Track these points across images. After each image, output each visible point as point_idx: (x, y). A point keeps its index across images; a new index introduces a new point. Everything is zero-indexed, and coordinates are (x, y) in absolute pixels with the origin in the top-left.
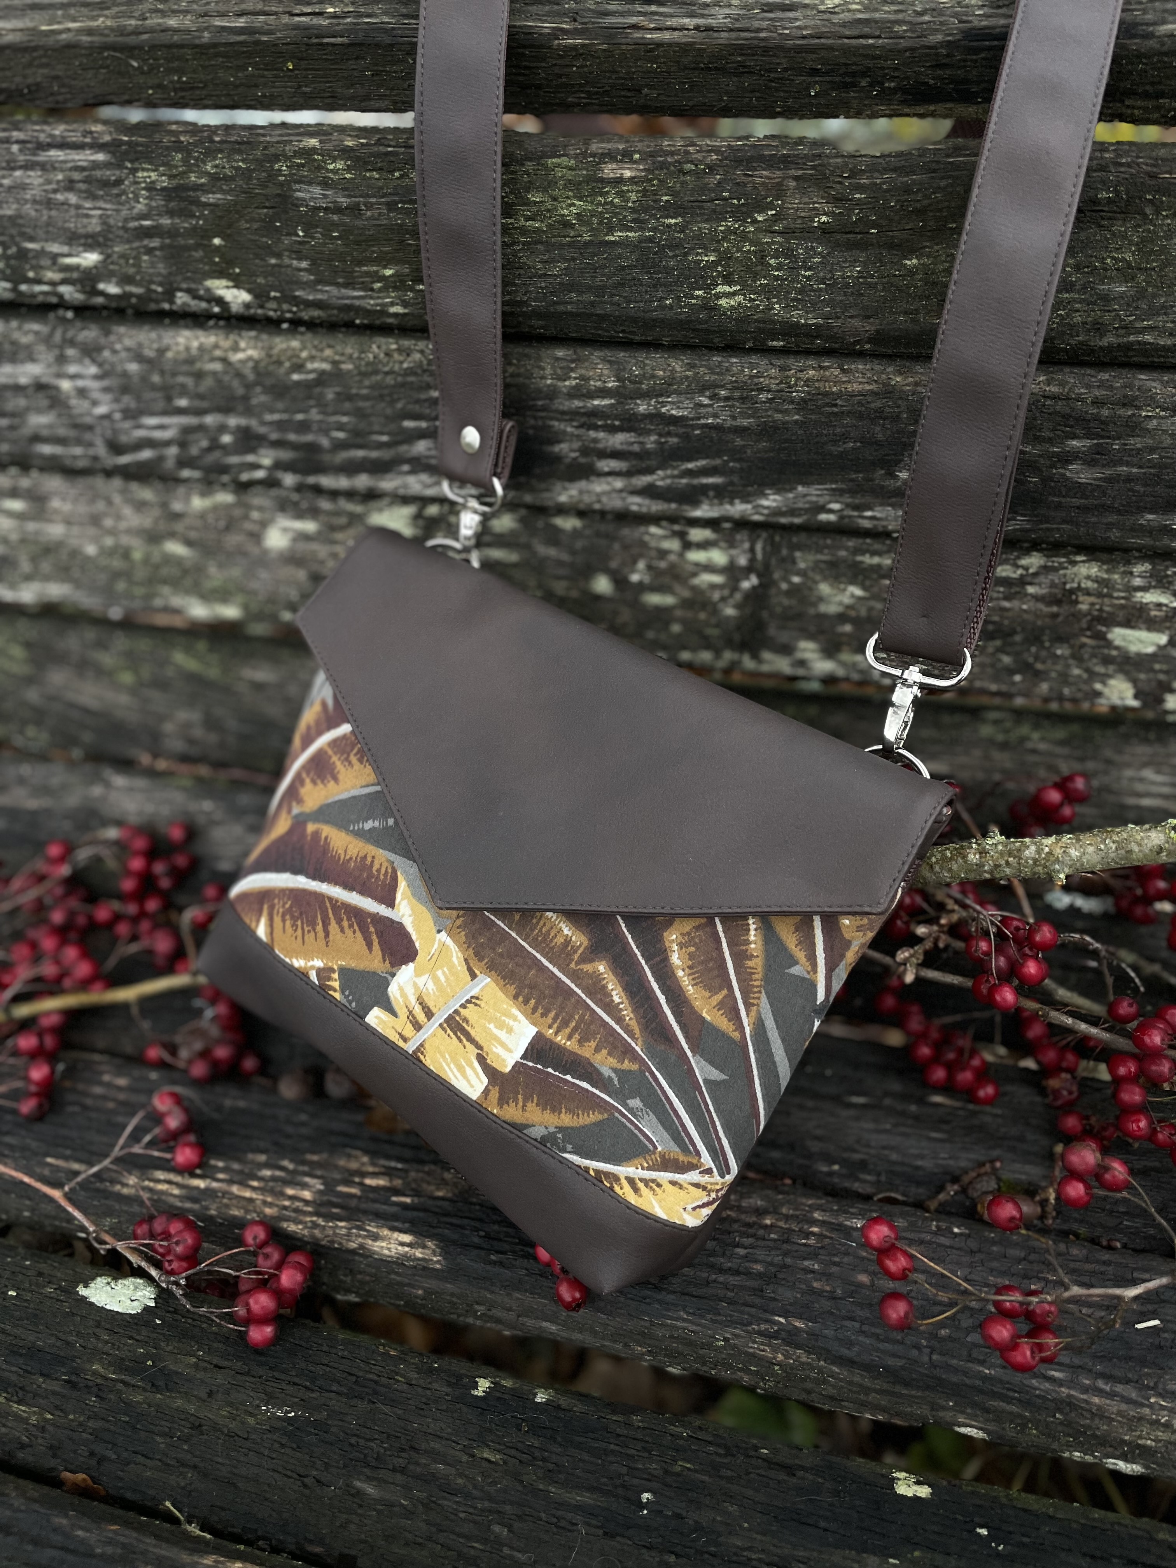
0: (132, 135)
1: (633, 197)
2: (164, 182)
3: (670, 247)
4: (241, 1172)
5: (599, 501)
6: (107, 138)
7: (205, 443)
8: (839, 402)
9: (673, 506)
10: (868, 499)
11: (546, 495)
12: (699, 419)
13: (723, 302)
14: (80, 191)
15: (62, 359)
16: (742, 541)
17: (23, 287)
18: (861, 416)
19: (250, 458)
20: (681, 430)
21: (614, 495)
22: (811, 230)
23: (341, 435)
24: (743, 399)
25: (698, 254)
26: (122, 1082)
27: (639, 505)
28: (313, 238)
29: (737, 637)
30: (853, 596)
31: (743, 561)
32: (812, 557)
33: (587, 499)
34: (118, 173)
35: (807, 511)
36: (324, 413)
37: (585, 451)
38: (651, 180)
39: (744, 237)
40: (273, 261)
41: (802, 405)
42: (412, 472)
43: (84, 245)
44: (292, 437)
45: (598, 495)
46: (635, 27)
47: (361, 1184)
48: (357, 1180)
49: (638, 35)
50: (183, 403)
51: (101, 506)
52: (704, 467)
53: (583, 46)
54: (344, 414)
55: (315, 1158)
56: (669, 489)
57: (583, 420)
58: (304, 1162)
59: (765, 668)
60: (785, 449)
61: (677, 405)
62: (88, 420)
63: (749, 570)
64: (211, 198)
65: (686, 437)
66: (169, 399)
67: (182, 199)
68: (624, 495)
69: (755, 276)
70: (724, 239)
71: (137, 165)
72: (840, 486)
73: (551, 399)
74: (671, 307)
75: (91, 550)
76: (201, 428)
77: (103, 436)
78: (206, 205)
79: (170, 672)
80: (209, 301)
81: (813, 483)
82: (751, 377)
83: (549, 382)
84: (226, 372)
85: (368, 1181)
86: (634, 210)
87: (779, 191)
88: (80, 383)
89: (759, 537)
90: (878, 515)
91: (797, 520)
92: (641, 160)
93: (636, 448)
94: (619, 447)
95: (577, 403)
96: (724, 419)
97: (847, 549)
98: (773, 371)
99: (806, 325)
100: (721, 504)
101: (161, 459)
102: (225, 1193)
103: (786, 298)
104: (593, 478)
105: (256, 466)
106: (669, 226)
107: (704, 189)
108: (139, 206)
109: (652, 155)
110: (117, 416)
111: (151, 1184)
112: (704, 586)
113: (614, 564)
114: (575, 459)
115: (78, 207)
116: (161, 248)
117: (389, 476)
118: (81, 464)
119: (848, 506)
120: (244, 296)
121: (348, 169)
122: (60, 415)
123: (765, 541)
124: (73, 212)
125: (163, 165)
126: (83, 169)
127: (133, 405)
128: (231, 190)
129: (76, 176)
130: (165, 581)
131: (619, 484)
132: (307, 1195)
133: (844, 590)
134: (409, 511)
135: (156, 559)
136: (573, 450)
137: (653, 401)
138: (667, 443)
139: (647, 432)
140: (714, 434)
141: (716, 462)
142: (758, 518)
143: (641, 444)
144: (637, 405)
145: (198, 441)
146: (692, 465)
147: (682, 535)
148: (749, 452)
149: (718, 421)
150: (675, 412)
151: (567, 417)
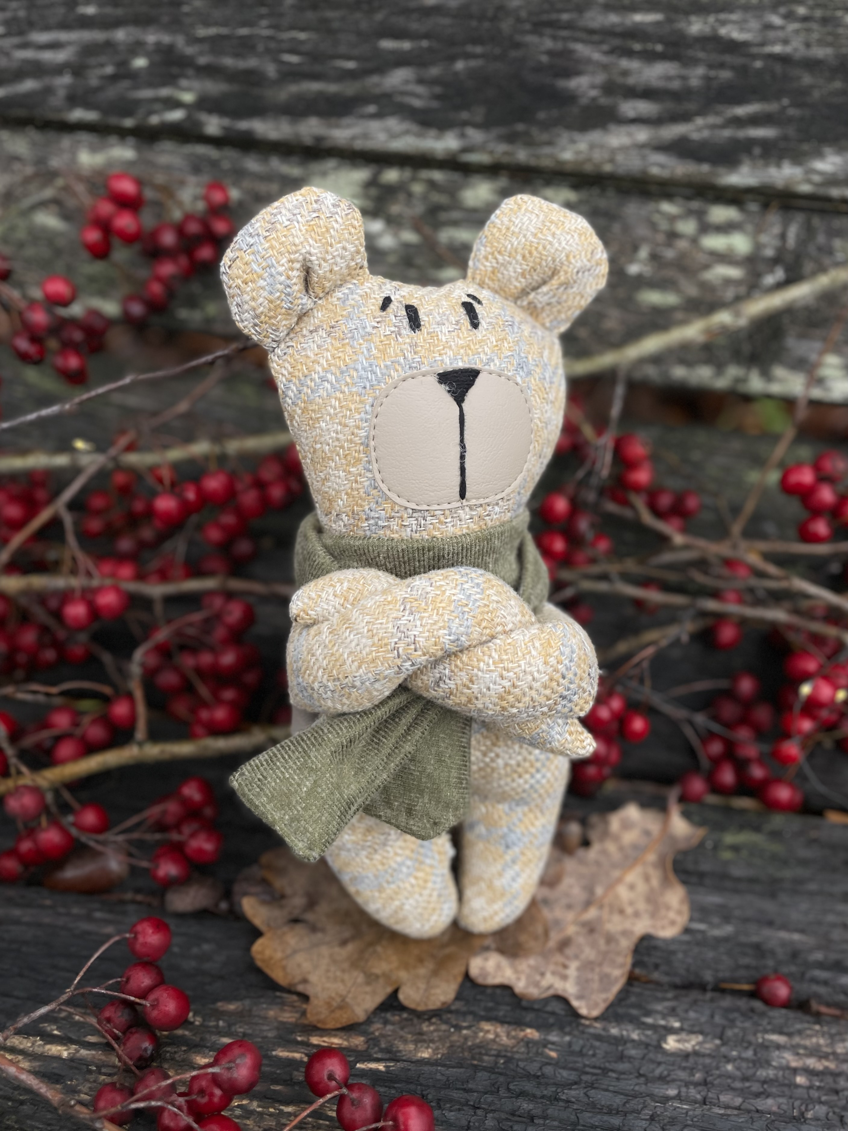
5: (612, 161)
7: (109, 70)
9: (705, 168)
11: (547, 150)
12: (764, 45)
19: (167, 92)
20: (738, 60)
21: (634, 152)
23: (294, 59)
24: (824, 21)
27: (662, 166)
29: (746, 348)
31: (769, 250)
33: (597, 156)
36: (276, 27)
37: (609, 88)
42: (379, 115)
44: (228, 62)
45: (614, 151)
47: (307, 1044)
48: (300, 1039)
50: (89, 10)
52: (756, 113)
54: (302, 29)
55: (231, 1007)
56: (703, 144)
57: (617, 42)
58: (217, 1015)
59: (775, 388)
61: (741, 25)
63: (775, 261)
65: (743, 71)
68: (647, 152)
73: (582, 12)
76: (109, 45)
85: (319, 1040)
93: (676, 85)
94: (656, 83)
95: (613, 19)
96: (795, 47)
100: (765, 166)
101: (48, 91)
104: (612, 127)
105: (174, 104)
112: (717, 282)
114: (594, 99)
117: (346, 121)
123: (801, 225)
127: (22, 13)
131: (643, 135)
134: (361, 175)
135: (21, 234)
136: (593, 87)
137: (711, 19)
138: (716, 78)
139: (694, 62)
140: (778, 68)
141: (772, 107)
142: (805, 188)
143: (684, 78)
144: (690, 23)
145: (102, 65)
146: (741, 111)
147: (700, 215)
148: (816, 94)
149: (788, 49)
150: (737, 35)
151: (596, 38)
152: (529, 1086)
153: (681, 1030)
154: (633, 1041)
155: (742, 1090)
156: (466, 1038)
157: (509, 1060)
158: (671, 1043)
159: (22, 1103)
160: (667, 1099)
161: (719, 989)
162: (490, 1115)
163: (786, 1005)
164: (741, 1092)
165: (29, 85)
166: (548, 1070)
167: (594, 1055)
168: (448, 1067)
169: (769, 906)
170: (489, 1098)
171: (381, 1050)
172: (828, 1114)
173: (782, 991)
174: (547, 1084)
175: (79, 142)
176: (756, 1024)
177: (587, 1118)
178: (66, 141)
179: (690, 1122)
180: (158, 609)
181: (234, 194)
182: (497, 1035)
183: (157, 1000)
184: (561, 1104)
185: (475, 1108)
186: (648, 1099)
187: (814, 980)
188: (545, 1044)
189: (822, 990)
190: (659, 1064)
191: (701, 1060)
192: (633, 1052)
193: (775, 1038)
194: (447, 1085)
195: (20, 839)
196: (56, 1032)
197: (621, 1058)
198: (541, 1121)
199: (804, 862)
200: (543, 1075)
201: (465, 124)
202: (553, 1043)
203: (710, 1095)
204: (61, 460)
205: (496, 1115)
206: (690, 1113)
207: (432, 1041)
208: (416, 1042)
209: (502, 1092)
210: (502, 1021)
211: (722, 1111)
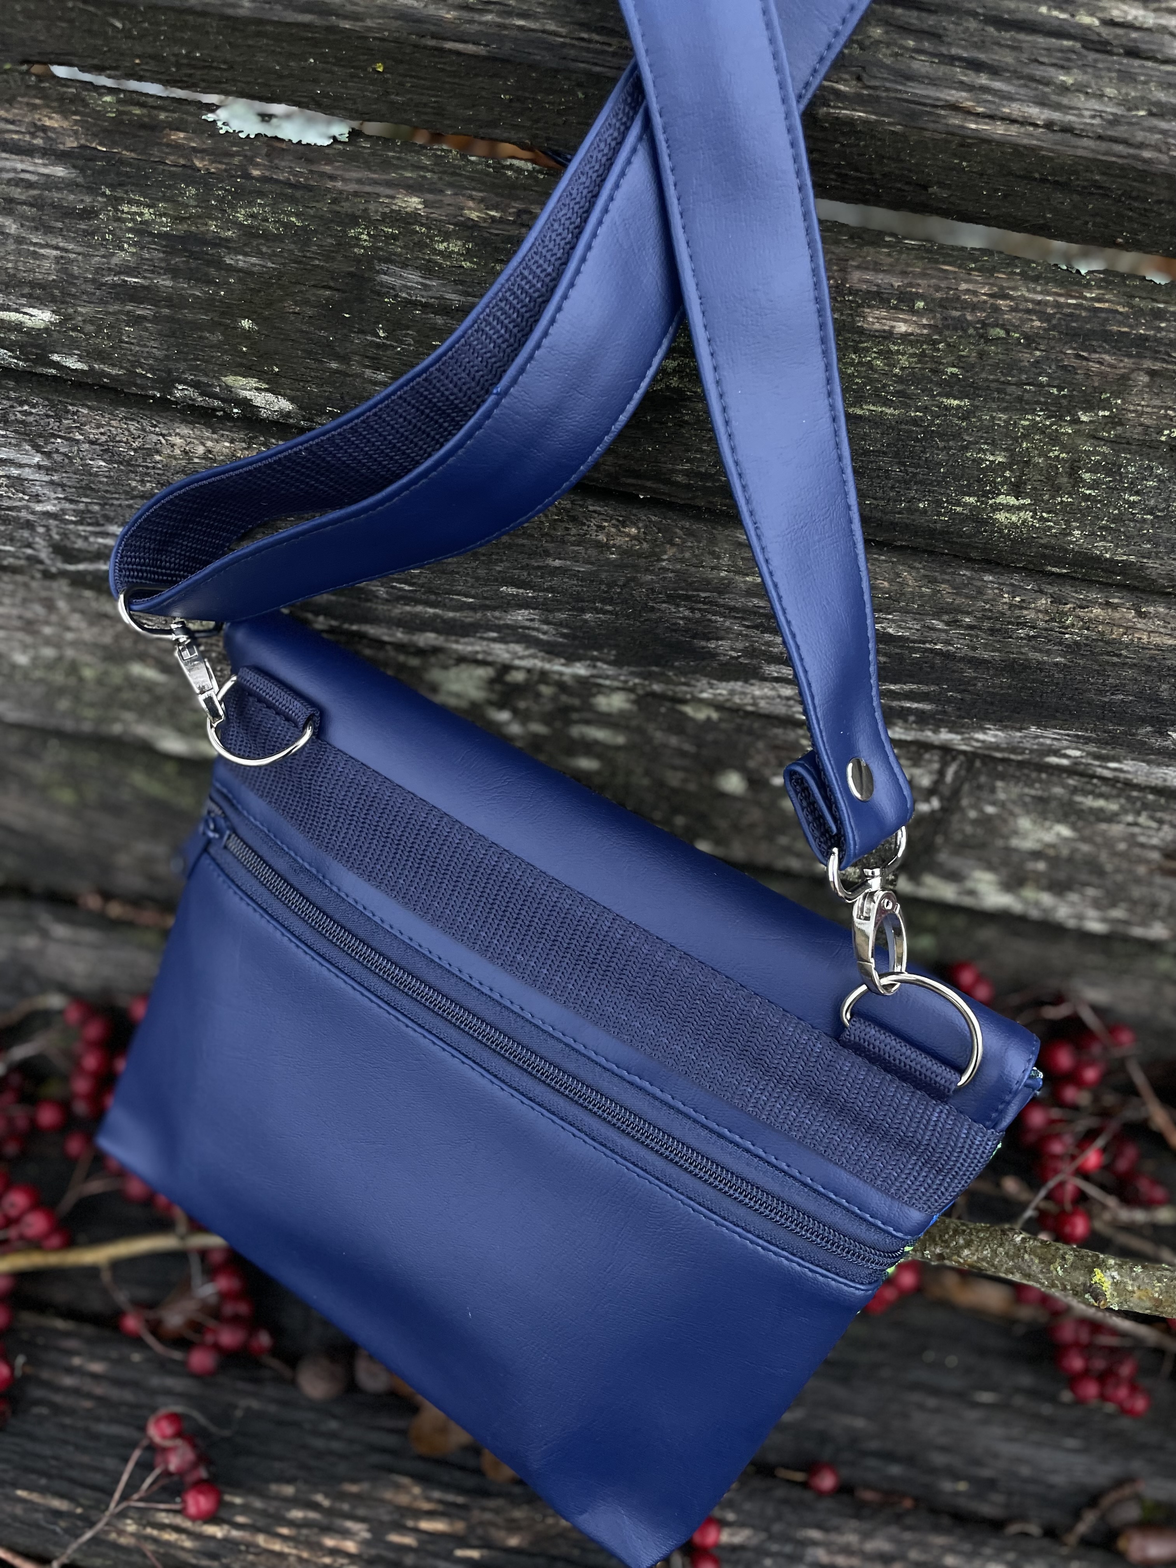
0: (114, 144)
1: (904, 361)
2: (164, 225)
3: (941, 436)
4: (264, 1513)
5: (755, 704)
6: (71, 143)
8: (1124, 652)
10: (1119, 751)
11: (684, 688)
12: (924, 643)
13: (1001, 516)
14: (23, 217)
16: (930, 761)
18: (1148, 670)
20: (895, 651)
21: (778, 700)
22: (1154, 445)
24: (992, 631)
25: (981, 450)
26: (97, 1367)
28: (401, 342)
30: (1058, 834)
31: (926, 781)
32: (1016, 790)
33: (739, 699)
34: (88, 199)
35: (1032, 751)
37: (750, 652)
38: (935, 343)
39: (1055, 439)
40: (334, 365)
41: (1074, 648)
42: (501, 640)
43: (29, 296)
45: (756, 699)
46: (955, 108)
47: (416, 1531)
48: (410, 1523)
49: (955, 121)
51: (39, 610)
52: (911, 691)
53: (865, 122)
55: (354, 1488)
58: (342, 1496)
59: (923, 892)
60: (1030, 688)
61: (899, 624)
62: (24, 514)
63: (931, 792)
64: (241, 261)
65: (899, 659)
67: (192, 255)
69: (1057, 490)
70: (1024, 437)
71: (119, 193)
72: (1088, 734)
73: (720, 593)
74: (924, 511)
75: (22, 659)
77: (48, 537)
78: (231, 269)
79: (125, 795)
80: (223, 400)
81: (1052, 727)
82: (1011, 606)
83: (723, 574)
85: (426, 1525)
86: (900, 380)
87: (1122, 384)
89: (954, 759)
90: (1125, 768)
91: (1015, 757)
92: (927, 310)
96: (960, 647)
97: (1064, 786)
98: (1043, 602)
99: (1111, 560)
100: (922, 731)
102: (249, 1545)
103: (1092, 524)
104: (753, 681)
106: (948, 408)
107: (1012, 366)
108: (123, 254)
109: (944, 304)
110: (71, 517)
111: (155, 1533)
113: (752, 764)
114: (735, 658)
115: (19, 240)
116: (156, 319)
117: (467, 639)
118: (9, 562)
119: (1089, 754)
120: (285, 405)
121: (468, 255)
123: (960, 766)
124: (11, 246)
125: (164, 199)
126: (30, 185)
128: (274, 254)
129: (17, 193)
130: (126, 706)
132: (350, 1546)
133: (1051, 828)
134: (483, 673)
158: (724, 1536)
163: (829, 1496)
168: (531, 1555)
169: (840, 1392)
171: (478, 1538)
173: (828, 1481)
176: (801, 1517)
191: (745, 1554)
193: (814, 1533)
201: (595, 659)
207: (520, 1529)
208: (507, 1529)
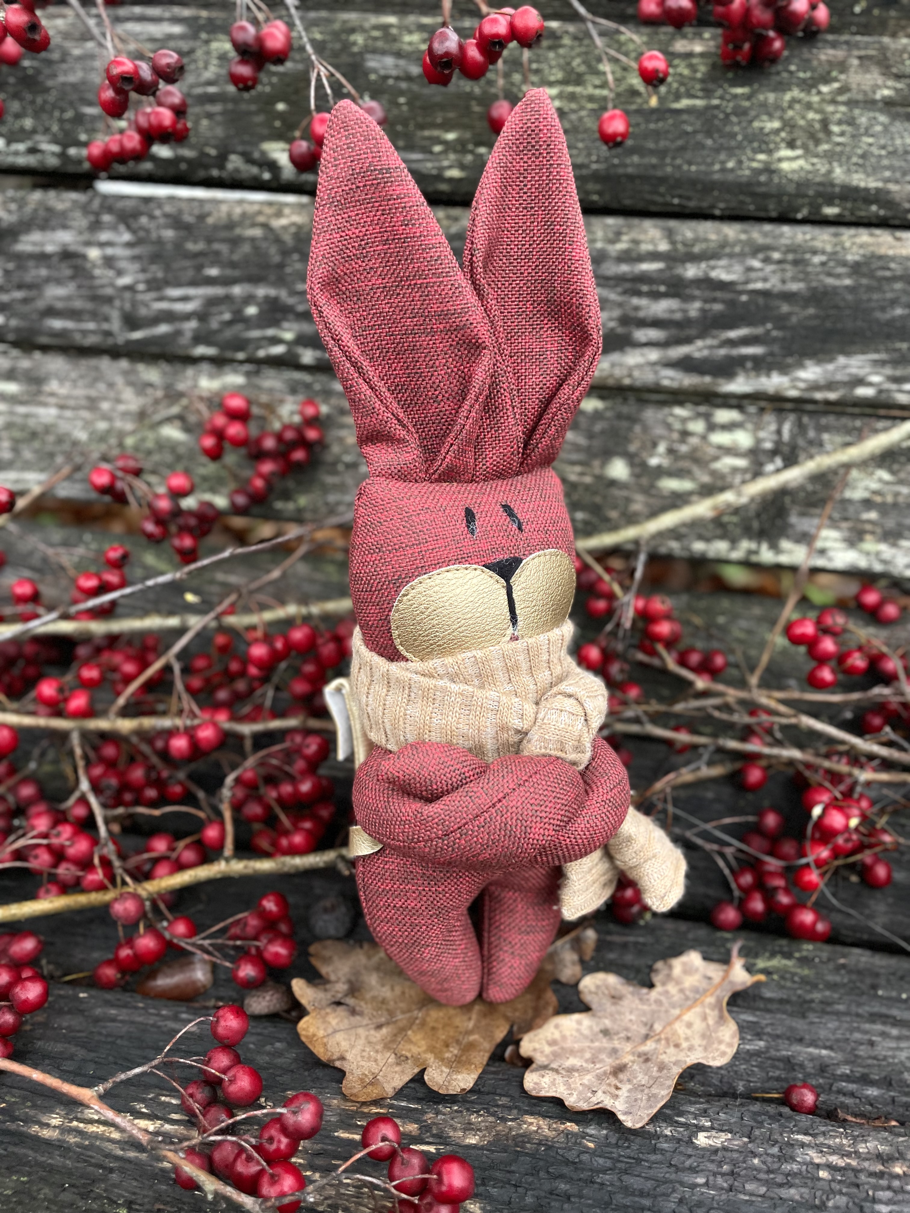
1: (702, 69)
3: (735, 115)
5: (630, 376)
7: (227, 316)
8: (893, 266)
9: (707, 379)
12: (747, 283)
13: (785, 166)
15: (96, 226)
16: (769, 423)
17: (72, 151)
19: (270, 332)
20: (728, 296)
21: (648, 369)
22: (874, 102)
24: (796, 263)
25: (762, 121)
27: (672, 379)
29: (756, 525)
30: (880, 480)
31: (768, 443)
33: (618, 372)
34: (192, 43)
35: (844, 384)
37: (625, 320)
39: (809, 106)
41: (856, 268)
45: (631, 369)
50: (214, 272)
51: (100, 389)
52: (746, 336)
56: (705, 360)
57: (628, 285)
59: (784, 559)
60: (831, 316)
61: (728, 269)
62: (109, 291)
63: (774, 453)
65: (731, 304)
66: (199, 268)
68: (658, 368)
69: (817, 142)
70: (789, 107)
71: (210, 37)
72: (883, 356)
74: (732, 170)
75: (81, 435)
76: (228, 299)
77: (122, 309)
80: (260, 165)
81: (855, 353)
82: (805, 242)
84: (265, 239)
86: (702, 81)
87: (843, 67)
88: (109, 251)
91: (832, 396)
93: (678, 316)
94: (662, 315)
95: (624, 268)
96: (773, 283)
98: (826, 238)
99: (867, 190)
100: (757, 377)
101: (178, 333)
103: (847, 162)
104: (628, 350)
105: (276, 341)
106: (736, 95)
110: (141, 287)
111: (81, 1126)
112: (726, 470)
113: (633, 448)
114: (612, 329)
116: (222, 113)
118: (91, 340)
119: (888, 378)
122: (79, 287)
123: (793, 425)
126: (156, 40)
127: (160, 275)
131: (654, 355)
133: (872, 474)
135: (150, 444)
136: (611, 319)
137: (703, 265)
138: (710, 310)
139: (692, 298)
140: (761, 301)
141: (759, 331)
142: (793, 393)
143: (685, 311)
144: (686, 270)
145: (221, 313)
146: (733, 334)
147: (707, 417)
148: (794, 320)
149: (767, 286)
150: (724, 276)
151: (612, 282)
152: (565, 1170)
153: (712, 1128)
154: (666, 1136)
155: (767, 1181)
156: (511, 1129)
157: (549, 1148)
158: (702, 1140)
159: (111, 1170)
160: (696, 1185)
161: (750, 1097)
162: (530, 1193)
163: (813, 1111)
164: (767, 1183)
165: (163, 329)
166: (585, 1157)
167: (628, 1147)
168: (493, 1151)
169: (799, 1024)
170: (530, 1179)
171: (433, 1136)
172: (848, 1203)
173: (809, 1098)
174: (583, 1170)
175: (200, 371)
176: (782, 1126)
177: (620, 1199)
178: (190, 372)
179: (715, 1206)
180: (248, 744)
181: (324, 409)
182: (539, 1128)
183: (235, 1076)
184: (596, 1186)
185: (515, 1186)
186: (677, 1185)
187: (840, 1092)
188: (584, 1135)
189: (848, 1101)
190: (690, 1156)
191: (729, 1154)
192: (665, 1146)
193: (800, 1137)
194: (492, 1166)
195: (120, 946)
196: (144, 1110)
197: (655, 1150)
198: (577, 1200)
199: (832, 986)
200: (580, 1161)
202: (591, 1136)
203: (736, 1183)
204: (173, 622)
205: (535, 1193)
206: (717, 1198)
207: (479, 1130)
208: (465, 1130)
209: (542, 1174)
210: (544, 1116)
211: (747, 1198)
